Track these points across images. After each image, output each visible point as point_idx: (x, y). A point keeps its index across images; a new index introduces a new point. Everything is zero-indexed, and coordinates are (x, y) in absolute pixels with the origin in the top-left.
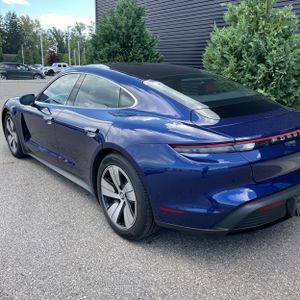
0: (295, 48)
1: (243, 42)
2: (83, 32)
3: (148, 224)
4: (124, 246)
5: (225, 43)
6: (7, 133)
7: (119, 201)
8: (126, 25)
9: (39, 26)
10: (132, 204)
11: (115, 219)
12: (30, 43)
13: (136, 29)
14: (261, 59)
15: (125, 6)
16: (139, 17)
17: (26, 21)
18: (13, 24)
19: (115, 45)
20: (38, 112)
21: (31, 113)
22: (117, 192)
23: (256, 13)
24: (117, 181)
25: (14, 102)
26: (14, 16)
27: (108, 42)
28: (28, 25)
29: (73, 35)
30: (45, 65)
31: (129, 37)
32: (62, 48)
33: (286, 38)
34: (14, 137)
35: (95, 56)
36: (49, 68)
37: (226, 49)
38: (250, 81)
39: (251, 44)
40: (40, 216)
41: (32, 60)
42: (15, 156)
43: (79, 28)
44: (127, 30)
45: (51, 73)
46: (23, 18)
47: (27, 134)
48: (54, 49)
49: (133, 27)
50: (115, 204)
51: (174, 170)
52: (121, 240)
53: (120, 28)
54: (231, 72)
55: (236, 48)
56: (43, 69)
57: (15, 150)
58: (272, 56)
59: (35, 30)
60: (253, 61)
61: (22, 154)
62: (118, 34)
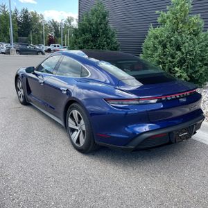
0: (201, 42)
1: (167, 37)
2: (72, 23)
3: (92, 144)
4: (79, 155)
5: (156, 37)
6: (18, 90)
7: (78, 131)
8: (96, 23)
9: (42, 18)
10: (84, 132)
11: (75, 141)
12: (36, 30)
13: (102, 26)
14: (179, 48)
15: (96, 10)
16: (104, 18)
17: (34, 15)
18: (26, 17)
19: (88, 36)
20: (36, 77)
21: (32, 78)
22: (76, 125)
23: (177, 18)
24: (76, 119)
25: (23, 70)
26: (27, 11)
27: (84, 33)
28: (35, 18)
29: (65, 25)
30: (46, 45)
31: (97, 31)
32: (57, 34)
33: (195, 35)
34: (21, 92)
35: (76, 42)
36: (48, 47)
37: (156, 41)
38: (170, 62)
39: (172, 38)
40: (34, 138)
41: (37, 42)
42: (22, 103)
43: (69, 20)
44: (97, 26)
45: (49, 51)
46: (32, 13)
47: (29, 91)
48: (52, 34)
49: (100, 24)
50: (75, 132)
51: (109, 113)
52: (77, 152)
53: (92, 25)
54: (159, 56)
55: (163, 41)
56: (44, 48)
57: (22, 100)
58: (185, 47)
59: (40, 21)
60: (173, 50)
61: (26, 103)
62: (91, 29)
